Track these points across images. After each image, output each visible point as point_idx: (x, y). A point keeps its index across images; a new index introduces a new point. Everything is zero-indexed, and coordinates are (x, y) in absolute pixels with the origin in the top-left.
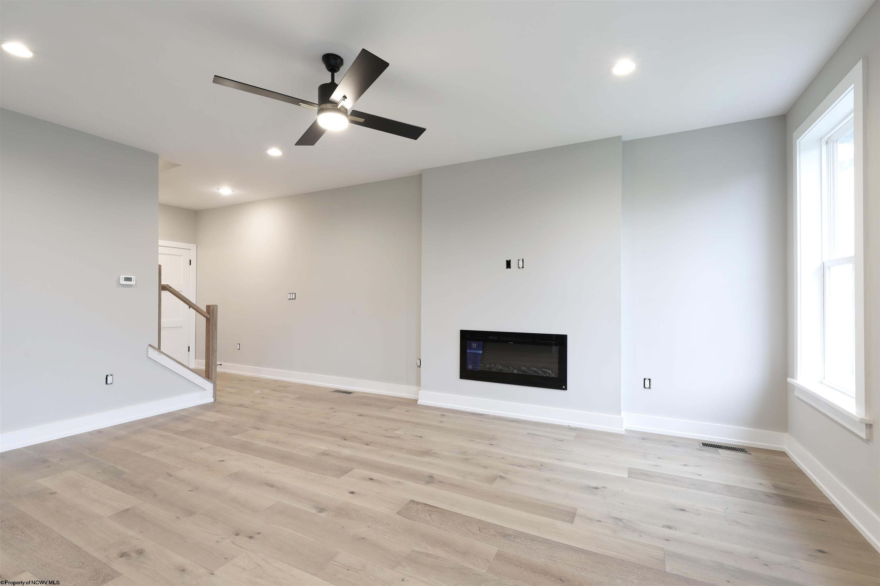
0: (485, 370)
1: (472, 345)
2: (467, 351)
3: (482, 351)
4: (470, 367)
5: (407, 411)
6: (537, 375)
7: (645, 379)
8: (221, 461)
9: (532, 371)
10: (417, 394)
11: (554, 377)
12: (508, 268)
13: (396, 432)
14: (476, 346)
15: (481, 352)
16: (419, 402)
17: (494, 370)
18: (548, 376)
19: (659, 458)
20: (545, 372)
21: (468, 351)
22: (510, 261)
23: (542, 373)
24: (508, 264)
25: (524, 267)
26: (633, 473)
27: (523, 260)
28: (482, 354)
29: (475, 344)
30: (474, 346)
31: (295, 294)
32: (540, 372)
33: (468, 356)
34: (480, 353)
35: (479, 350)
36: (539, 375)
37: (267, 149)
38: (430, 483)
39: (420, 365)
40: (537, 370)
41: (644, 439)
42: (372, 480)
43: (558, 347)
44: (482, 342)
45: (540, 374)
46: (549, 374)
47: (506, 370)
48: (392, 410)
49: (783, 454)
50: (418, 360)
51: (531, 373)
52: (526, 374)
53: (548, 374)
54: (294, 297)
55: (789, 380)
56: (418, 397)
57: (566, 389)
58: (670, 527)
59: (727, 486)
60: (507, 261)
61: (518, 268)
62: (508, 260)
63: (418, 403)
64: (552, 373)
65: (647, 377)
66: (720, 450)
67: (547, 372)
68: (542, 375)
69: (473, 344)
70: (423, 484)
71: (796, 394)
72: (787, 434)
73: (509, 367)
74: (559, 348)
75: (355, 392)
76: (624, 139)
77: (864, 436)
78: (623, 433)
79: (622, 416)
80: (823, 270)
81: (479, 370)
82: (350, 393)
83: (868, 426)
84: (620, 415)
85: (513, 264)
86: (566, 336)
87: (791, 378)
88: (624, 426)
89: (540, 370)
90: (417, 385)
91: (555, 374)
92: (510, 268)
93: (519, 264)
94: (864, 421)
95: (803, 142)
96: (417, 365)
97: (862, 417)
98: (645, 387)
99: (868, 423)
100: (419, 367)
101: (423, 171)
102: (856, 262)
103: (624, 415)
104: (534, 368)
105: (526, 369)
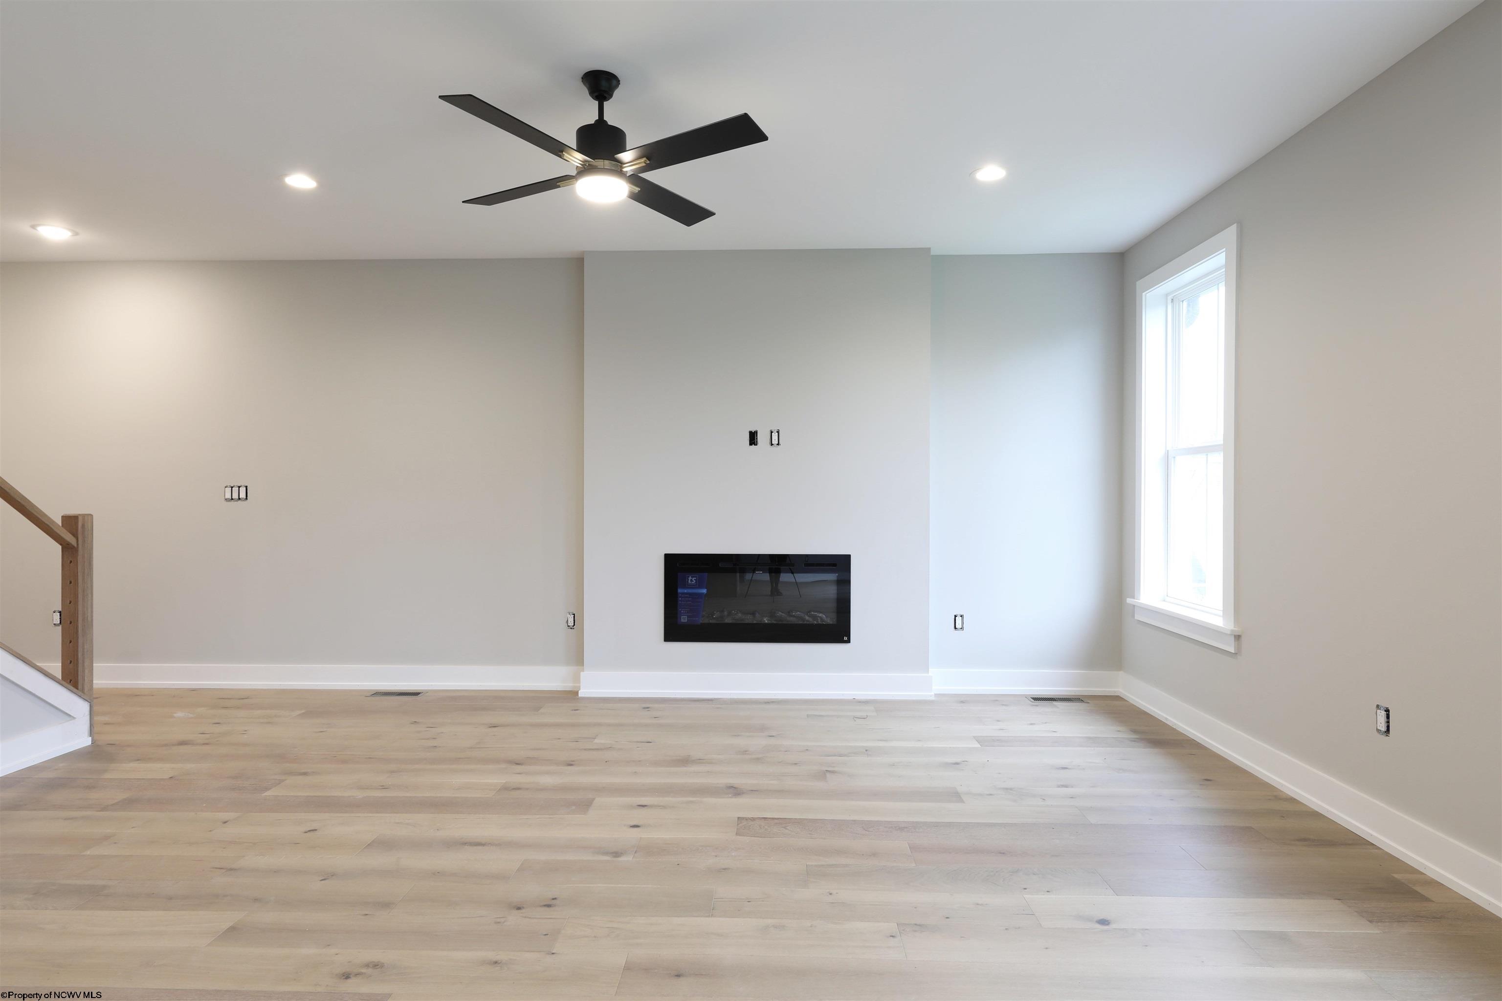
0: (711, 621)
1: (688, 580)
2: (677, 590)
3: (706, 590)
4: (684, 619)
5: (575, 710)
6: (801, 623)
7: (955, 616)
8: (309, 831)
9: (794, 616)
10: (577, 679)
11: (830, 624)
12: (753, 445)
13: (596, 741)
14: (694, 581)
15: (704, 591)
16: (581, 694)
17: (728, 620)
18: (820, 622)
19: (998, 721)
20: (815, 617)
21: (680, 591)
22: (756, 432)
23: (811, 619)
24: (753, 438)
25: (781, 442)
26: (985, 742)
27: (778, 432)
28: (706, 594)
29: (692, 577)
30: (691, 580)
31: (246, 487)
32: (807, 618)
33: (681, 601)
34: (704, 593)
35: (700, 587)
36: (805, 623)
37: (286, 175)
38: (739, 794)
39: (574, 625)
40: (802, 615)
41: (962, 702)
42: (646, 807)
43: (837, 574)
44: (707, 574)
45: (807, 621)
46: (821, 618)
47: (749, 619)
48: (542, 711)
49: (1118, 698)
50: (569, 616)
51: (792, 620)
52: (783, 623)
53: (819, 620)
54: (243, 495)
55: (1129, 601)
56: (580, 686)
57: (848, 641)
58: (1066, 786)
59: (1089, 738)
60: (751, 433)
61: (770, 446)
62: (753, 431)
63: (579, 696)
64: (827, 618)
65: (959, 613)
66: (1055, 703)
67: (819, 617)
68: (811, 623)
69: (690, 578)
70: (731, 797)
71: (1138, 617)
72: (1121, 673)
73: (753, 614)
74: (837, 576)
75: (427, 692)
76: (933, 252)
77: (1232, 650)
78: (933, 698)
79: (930, 674)
80: (1167, 461)
81: (701, 623)
82: (416, 694)
83: (1238, 638)
84: (928, 672)
85: (762, 438)
86: (849, 556)
87: (1132, 597)
88: (934, 688)
89: (806, 614)
90: (567, 663)
91: (830, 618)
92: (755, 445)
93: (771, 440)
94: (1231, 632)
95: (1150, 297)
96: (568, 626)
97: (1232, 628)
98: (955, 627)
99: (1237, 634)
100: (571, 628)
101: (583, 253)
102: (1224, 447)
103: (934, 671)
104: (797, 612)
105: (784, 615)
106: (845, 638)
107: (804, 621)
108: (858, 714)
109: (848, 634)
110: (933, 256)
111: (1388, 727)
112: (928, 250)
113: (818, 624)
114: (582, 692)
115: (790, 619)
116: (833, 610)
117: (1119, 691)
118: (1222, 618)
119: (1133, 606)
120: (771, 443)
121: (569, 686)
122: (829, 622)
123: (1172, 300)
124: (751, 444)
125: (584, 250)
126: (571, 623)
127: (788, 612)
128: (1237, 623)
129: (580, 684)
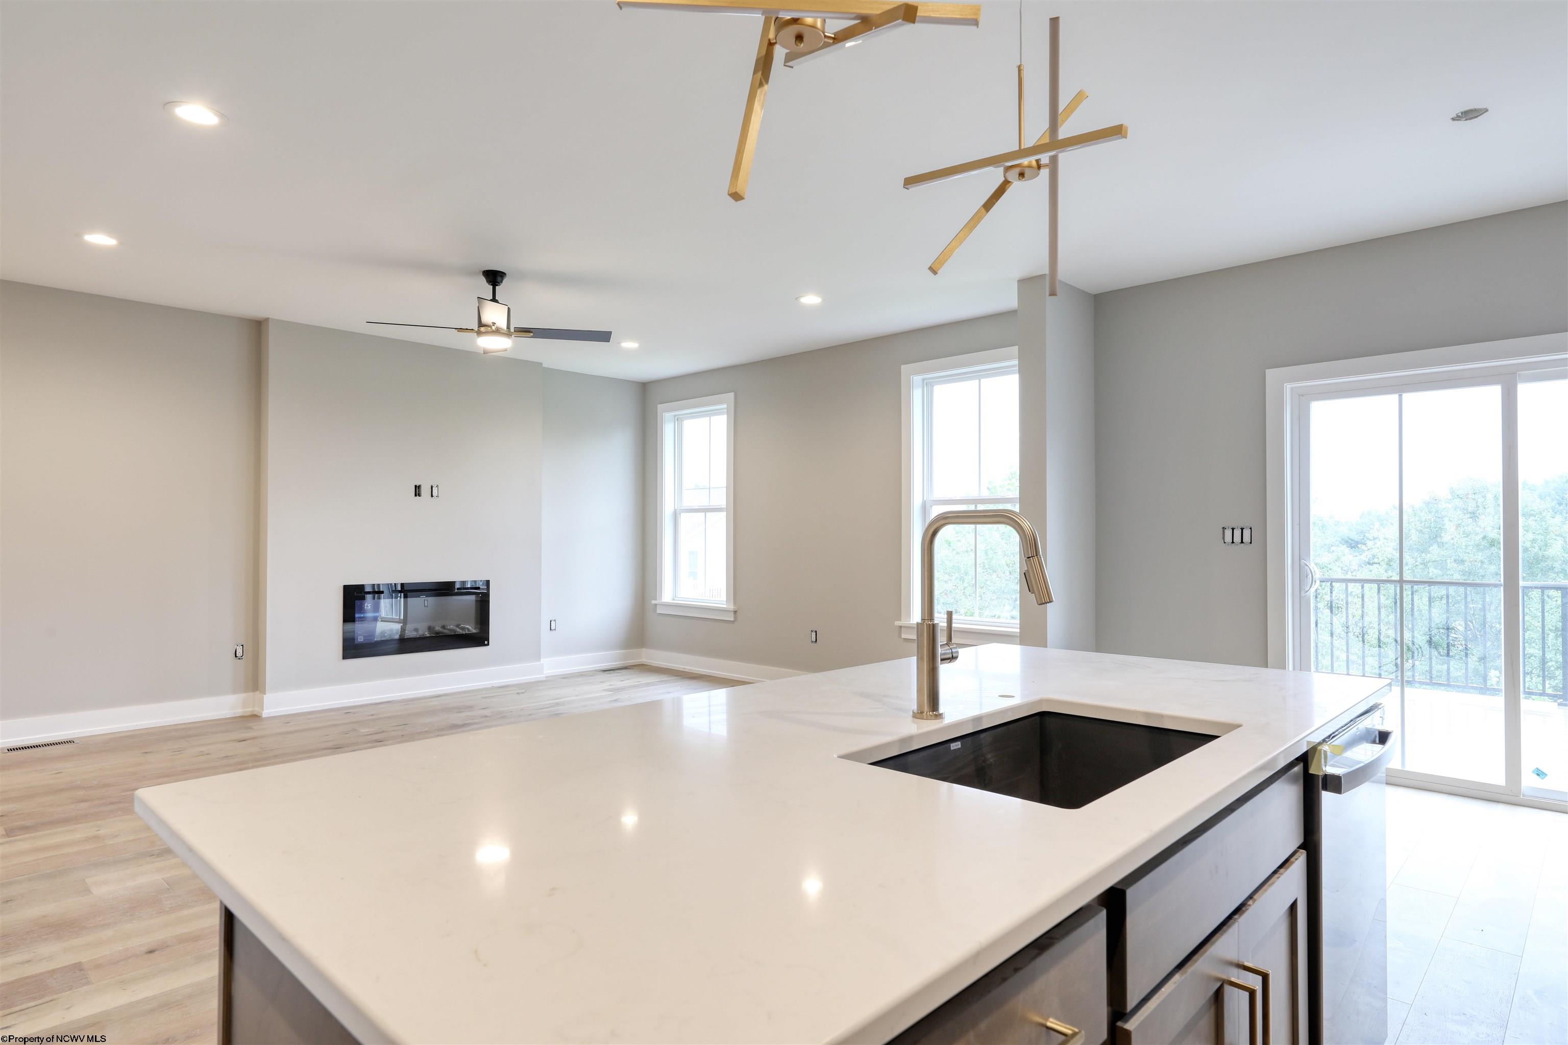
1: (364, 606)
2: (355, 615)
4: (361, 639)
6: (452, 634)
9: (448, 629)
10: (259, 703)
11: (472, 632)
14: (369, 607)
16: (263, 715)
20: (463, 629)
21: (357, 615)
22: (420, 486)
23: (461, 631)
24: (418, 491)
25: (439, 494)
29: (368, 603)
30: (367, 606)
32: (458, 629)
35: (374, 611)
36: (457, 633)
39: (243, 655)
40: (453, 627)
43: (479, 595)
46: (468, 630)
47: (413, 635)
49: (644, 665)
50: (237, 647)
52: (439, 635)
53: (466, 631)
56: (262, 709)
59: (660, 681)
60: (416, 487)
62: (418, 486)
63: (261, 717)
64: (469, 628)
65: (553, 619)
66: (616, 671)
67: (466, 628)
68: (460, 633)
71: (659, 611)
72: (644, 649)
74: (479, 597)
76: (544, 366)
77: (732, 619)
78: (544, 679)
79: (542, 662)
80: (675, 516)
81: (375, 641)
82: (69, 742)
83: (735, 612)
84: (540, 661)
85: (425, 491)
87: (656, 600)
88: (544, 672)
89: (458, 627)
90: (235, 691)
91: (475, 629)
92: (419, 496)
93: (432, 492)
94: (732, 610)
95: (668, 416)
96: (236, 656)
97: (732, 607)
98: (551, 629)
99: (735, 610)
100: (239, 659)
101: (267, 320)
102: (727, 509)
103: (543, 661)
104: (450, 626)
105: (440, 629)
106: (486, 642)
107: (455, 633)
108: (489, 695)
110: (544, 368)
111: (816, 639)
112: (541, 364)
113: (466, 634)
114: (266, 713)
115: (445, 631)
116: (476, 623)
117: (643, 660)
118: (725, 603)
119: (656, 605)
120: (432, 494)
121: (239, 711)
122: (474, 631)
123: (677, 419)
124: (416, 495)
125: (270, 317)
126: (239, 654)
127: (443, 627)
128: (735, 603)
129: (262, 706)
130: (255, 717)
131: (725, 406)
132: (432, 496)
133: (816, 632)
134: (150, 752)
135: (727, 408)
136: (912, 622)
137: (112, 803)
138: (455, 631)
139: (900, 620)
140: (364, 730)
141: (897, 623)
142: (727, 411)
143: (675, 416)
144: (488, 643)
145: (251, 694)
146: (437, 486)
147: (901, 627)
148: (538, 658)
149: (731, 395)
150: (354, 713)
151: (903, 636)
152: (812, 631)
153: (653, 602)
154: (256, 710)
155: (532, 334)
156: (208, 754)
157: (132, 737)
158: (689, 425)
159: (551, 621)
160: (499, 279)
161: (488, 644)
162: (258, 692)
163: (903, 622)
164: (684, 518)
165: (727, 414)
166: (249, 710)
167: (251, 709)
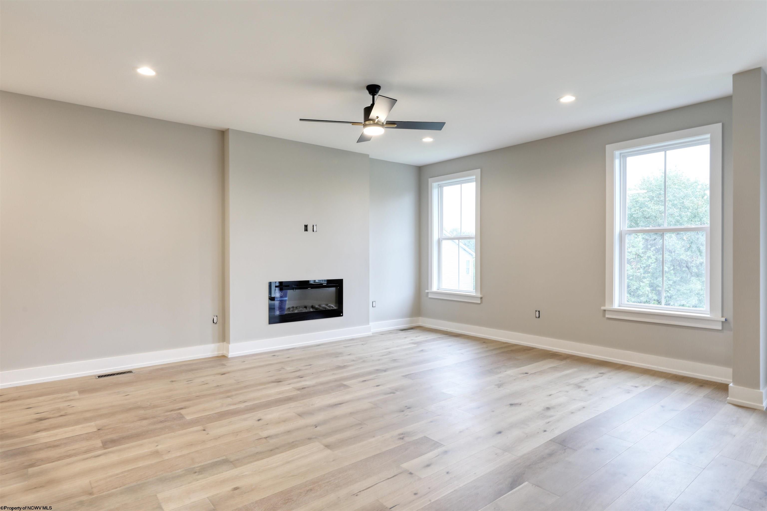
0: (289, 313)
3: (287, 298)
4: (278, 313)
9: (322, 307)
17: (295, 312)
20: (330, 307)
22: (307, 225)
23: (328, 308)
24: (306, 228)
25: (316, 230)
32: (327, 307)
34: (286, 300)
35: (285, 297)
37: (139, 67)
39: (217, 322)
40: (325, 306)
43: (339, 287)
46: (332, 307)
47: (305, 310)
49: (421, 326)
50: (214, 317)
52: (318, 310)
60: (305, 226)
63: (229, 357)
64: (333, 306)
66: (408, 330)
71: (430, 296)
72: (420, 318)
73: (308, 307)
75: (133, 370)
77: (479, 302)
78: (372, 335)
80: (439, 242)
81: (285, 314)
82: (130, 372)
83: (481, 298)
84: (369, 324)
85: (310, 228)
86: (343, 279)
87: (428, 290)
88: (372, 330)
89: (327, 306)
90: (213, 342)
91: (335, 306)
92: (307, 231)
93: (313, 229)
94: (480, 297)
95: (435, 184)
96: (214, 322)
97: (479, 295)
98: (373, 306)
99: (482, 297)
100: (215, 324)
101: (228, 130)
102: (476, 238)
103: (371, 324)
104: (323, 305)
105: (318, 307)
106: (341, 314)
107: (326, 309)
108: (347, 345)
109: (342, 313)
110: (370, 158)
111: (539, 316)
113: (331, 310)
114: (231, 354)
115: (321, 308)
116: (336, 303)
117: (420, 324)
118: (475, 292)
119: (428, 293)
120: (313, 230)
121: (216, 354)
122: (335, 308)
123: (440, 187)
124: (305, 231)
125: (230, 128)
126: (215, 321)
127: (320, 305)
128: (481, 293)
129: (228, 351)
130: (224, 357)
131: (474, 177)
132: (313, 231)
133: (539, 311)
134: (175, 381)
135: (476, 178)
136: (614, 307)
137: (161, 422)
138: (325, 308)
139: (605, 306)
140: (289, 369)
141: (603, 308)
142: (476, 180)
143: (439, 185)
144: (343, 314)
145: (221, 344)
146: (316, 225)
147: (605, 310)
148: (368, 323)
149: (479, 170)
150: (278, 356)
151: (607, 316)
152: (536, 311)
153: (427, 291)
154: (225, 353)
155: (396, 126)
156: (207, 384)
157: (162, 369)
158: (447, 190)
159: (373, 302)
160: (377, 89)
161: (342, 316)
162: (225, 342)
163: (607, 307)
164: (445, 243)
165: (476, 182)
166: (220, 353)
167: (222, 352)
